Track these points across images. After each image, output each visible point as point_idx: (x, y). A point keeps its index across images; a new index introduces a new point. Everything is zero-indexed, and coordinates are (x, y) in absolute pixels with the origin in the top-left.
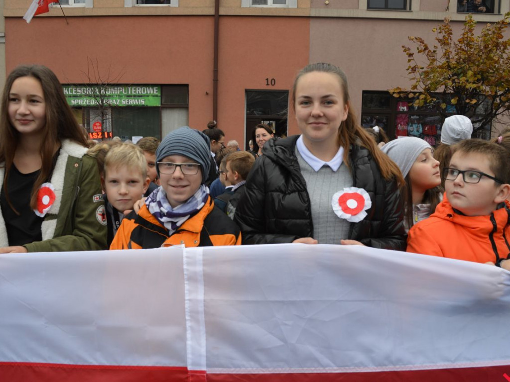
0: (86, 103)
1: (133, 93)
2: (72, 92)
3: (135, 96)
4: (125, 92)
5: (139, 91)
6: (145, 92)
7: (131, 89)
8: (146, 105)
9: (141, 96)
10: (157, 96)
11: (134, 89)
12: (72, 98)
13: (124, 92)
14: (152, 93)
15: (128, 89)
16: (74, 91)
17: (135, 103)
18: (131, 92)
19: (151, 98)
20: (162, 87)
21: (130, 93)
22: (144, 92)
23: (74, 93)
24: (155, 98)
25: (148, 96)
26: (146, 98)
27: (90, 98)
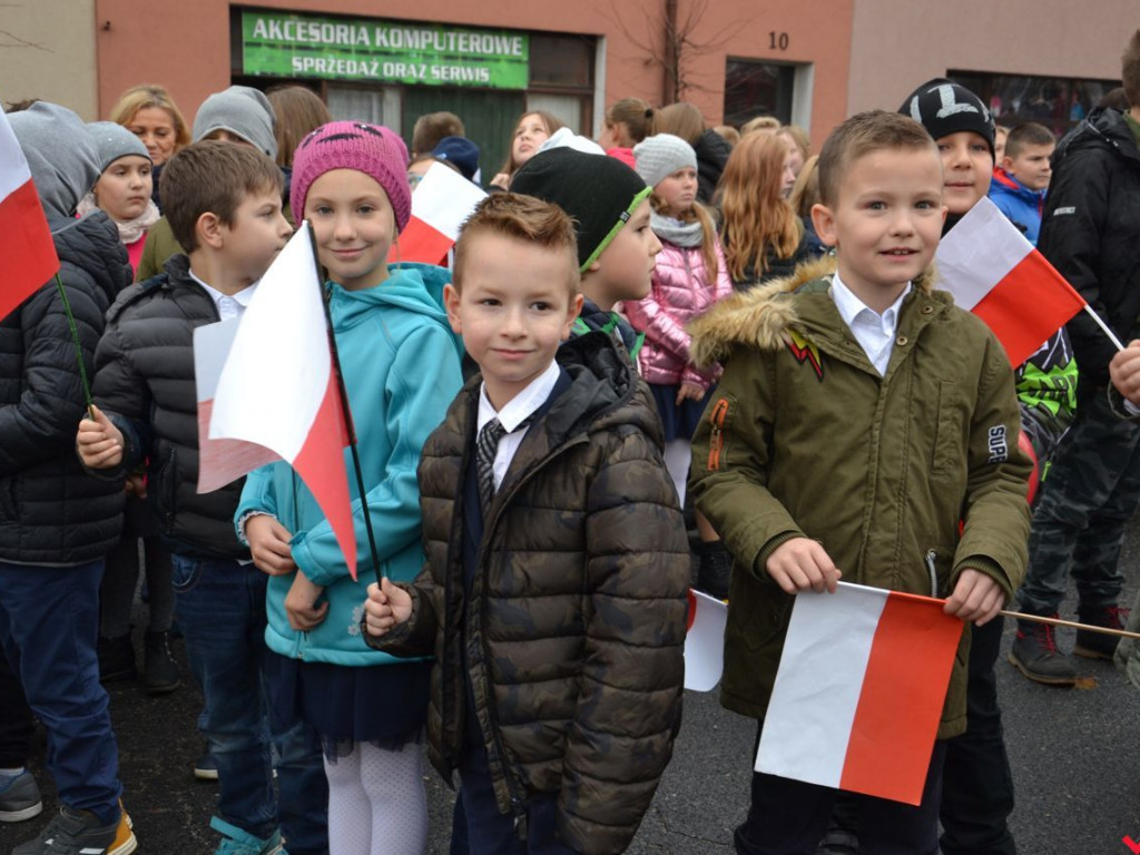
0: (335, 69)
1: (461, 49)
2: (293, 32)
3: (465, 58)
4: (441, 44)
5: (477, 44)
6: (491, 51)
7: (456, 39)
8: (491, 84)
9: (479, 59)
10: (519, 61)
11: (465, 39)
12: (294, 52)
13: (437, 47)
14: (507, 51)
15: (448, 39)
16: (300, 32)
17: (465, 78)
18: (456, 47)
19: (503, 66)
20: (534, 37)
21: (452, 48)
22: (488, 47)
23: (300, 38)
24: (516, 66)
25: (497, 60)
26: (493, 65)
27: (344, 55)
